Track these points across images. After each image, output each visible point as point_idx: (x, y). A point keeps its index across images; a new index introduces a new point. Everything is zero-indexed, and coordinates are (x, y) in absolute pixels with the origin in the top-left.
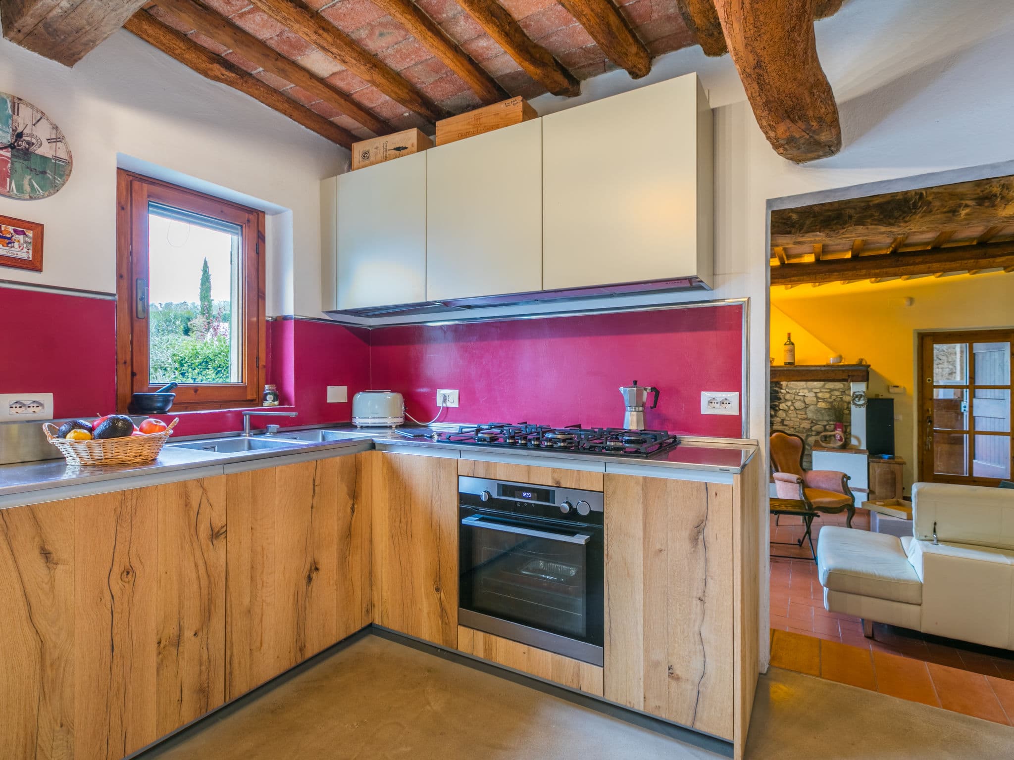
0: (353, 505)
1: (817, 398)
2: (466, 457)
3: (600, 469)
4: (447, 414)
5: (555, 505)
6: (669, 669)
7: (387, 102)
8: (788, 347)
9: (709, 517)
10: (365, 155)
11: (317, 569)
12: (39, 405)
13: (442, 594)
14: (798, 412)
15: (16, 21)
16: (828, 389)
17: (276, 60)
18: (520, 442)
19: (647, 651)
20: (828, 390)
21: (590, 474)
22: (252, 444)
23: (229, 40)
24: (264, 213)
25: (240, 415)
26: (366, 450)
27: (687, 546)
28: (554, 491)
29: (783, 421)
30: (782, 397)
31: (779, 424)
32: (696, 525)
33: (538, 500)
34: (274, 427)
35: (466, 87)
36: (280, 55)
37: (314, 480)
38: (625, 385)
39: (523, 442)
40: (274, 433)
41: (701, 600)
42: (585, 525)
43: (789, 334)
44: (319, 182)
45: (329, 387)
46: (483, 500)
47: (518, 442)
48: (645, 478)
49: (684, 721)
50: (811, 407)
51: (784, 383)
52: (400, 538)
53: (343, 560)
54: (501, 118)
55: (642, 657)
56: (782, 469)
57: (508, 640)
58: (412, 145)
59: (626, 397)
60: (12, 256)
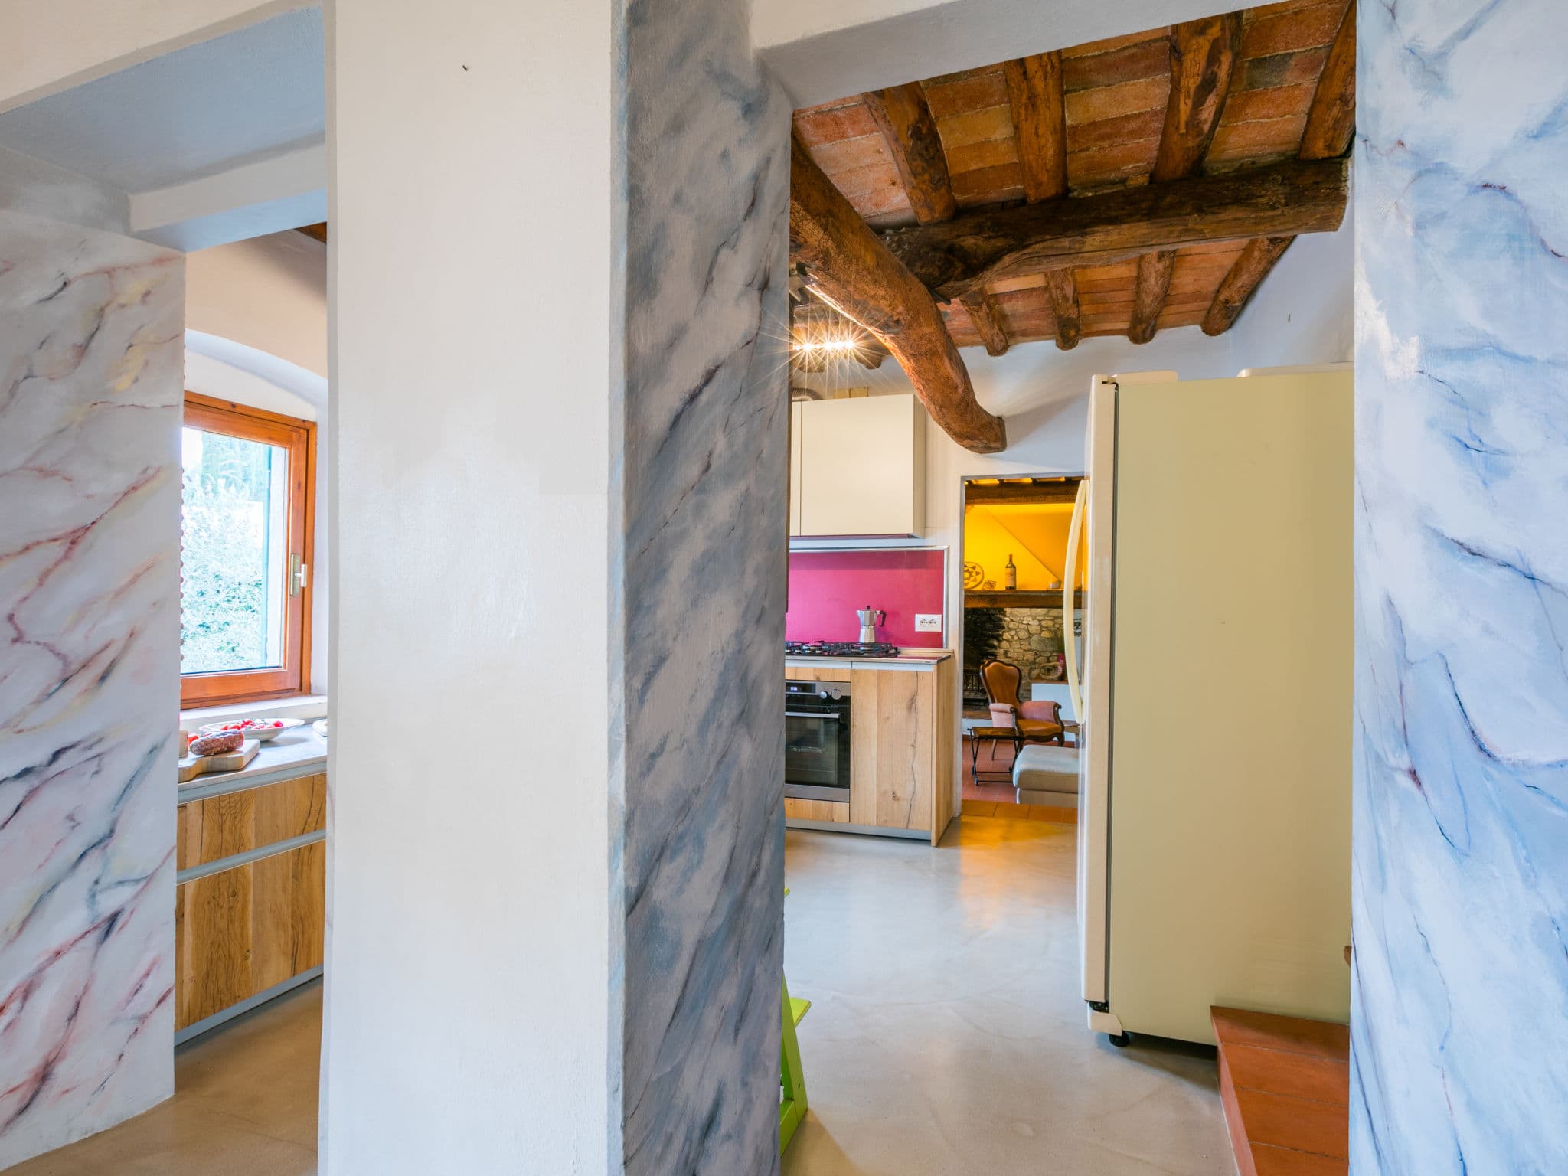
1: (1041, 626)
3: (847, 667)
5: (817, 694)
6: (893, 794)
8: (1010, 570)
9: (918, 694)
14: (1022, 643)
16: (1051, 616)
19: (879, 786)
20: (1052, 618)
21: (842, 670)
27: (905, 713)
28: (815, 684)
29: (1006, 652)
30: (1005, 625)
31: (1003, 656)
32: (911, 698)
33: (802, 692)
38: (861, 609)
39: (798, 651)
41: (913, 746)
42: (837, 706)
43: (1011, 556)
47: (794, 652)
48: (878, 671)
49: (902, 825)
50: (1035, 637)
51: (1008, 610)
55: (876, 790)
56: (998, 700)
59: (862, 620)
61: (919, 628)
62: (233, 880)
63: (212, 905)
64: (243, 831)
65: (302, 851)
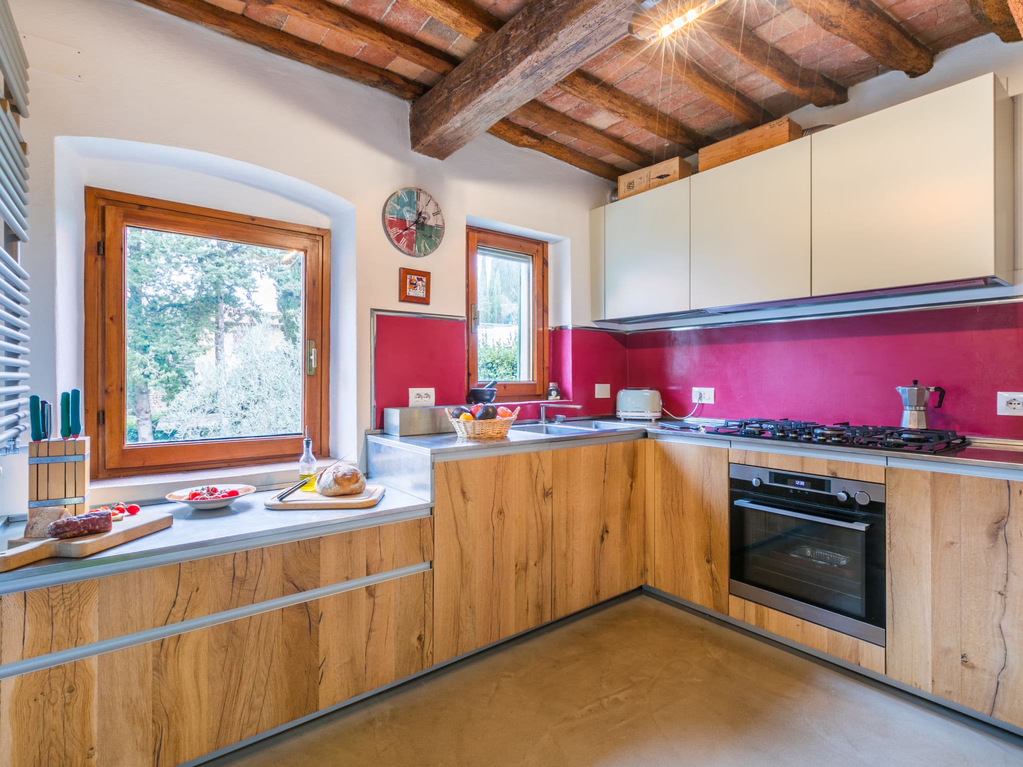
0: (632, 483)
2: (735, 447)
3: (881, 463)
4: (702, 411)
5: (832, 494)
6: (963, 657)
7: (652, 138)
9: (1011, 513)
10: (630, 185)
11: (607, 532)
12: (428, 396)
13: (713, 566)
15: (422, 139)
17: (572, 124)
18: (790, 435)
19: (935, 637)
21: (870, 466)
22: (549, 430)
23: (541, 118)
24: (547, 243)
25: (537, 407)
26: (641, 438)
27: (984, 541)
28: (830, 481)
32: (996, 521)
33: (812, 488)
34: (561, 417)
35: (728, 115)
36: (574, 120)
37: (606, 460)
38: (903, 384)
39: (793, 435)
40: (561, 422)
41: (1002, 595)
42: (863, 514)
44: (588, 211)
45: (597, 385)
46: (754, 484)
47: (788, 436)
48: (933, 473)
49: (980, 709)
52: (672, 514)
53: (625, 528)
54: (766, 140)
55: (930, 645)
57: (781, 613)
58: (675, 172)
59: (905, 397)
60: (416, 295)
61: (1002, 409)
62: (70, 675)
63: (40, 702)
64: (82, 623)
65: (166, 643)
